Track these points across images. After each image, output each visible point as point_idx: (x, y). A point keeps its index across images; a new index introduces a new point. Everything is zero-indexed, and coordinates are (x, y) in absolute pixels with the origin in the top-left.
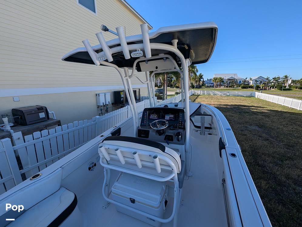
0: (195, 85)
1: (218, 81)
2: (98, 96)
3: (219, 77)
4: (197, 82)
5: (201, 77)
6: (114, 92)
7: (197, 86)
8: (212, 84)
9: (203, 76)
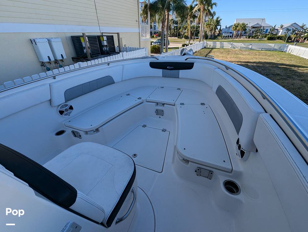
0: (209, 34)
1: (239, 29)
2: (34, 43)
3: (241, 23)
4: (211, 30)
5: (218, 22)
6: (72, 36)
7: (211, 36)
8: (231, 33)
9: (221, 22)
